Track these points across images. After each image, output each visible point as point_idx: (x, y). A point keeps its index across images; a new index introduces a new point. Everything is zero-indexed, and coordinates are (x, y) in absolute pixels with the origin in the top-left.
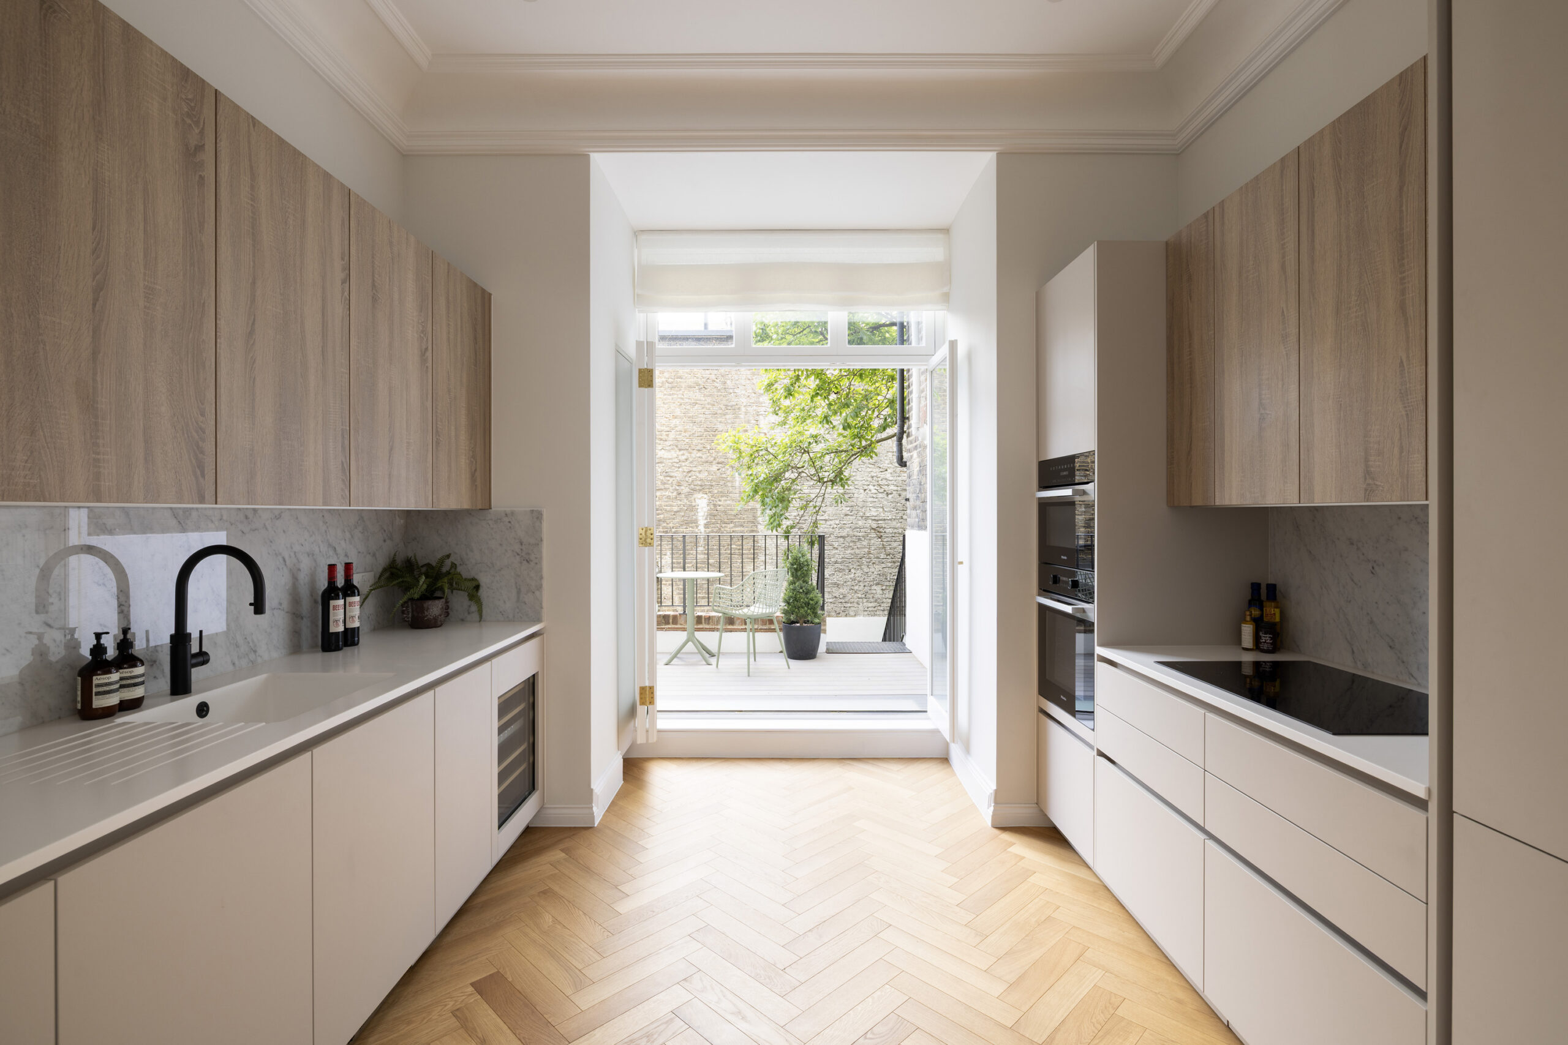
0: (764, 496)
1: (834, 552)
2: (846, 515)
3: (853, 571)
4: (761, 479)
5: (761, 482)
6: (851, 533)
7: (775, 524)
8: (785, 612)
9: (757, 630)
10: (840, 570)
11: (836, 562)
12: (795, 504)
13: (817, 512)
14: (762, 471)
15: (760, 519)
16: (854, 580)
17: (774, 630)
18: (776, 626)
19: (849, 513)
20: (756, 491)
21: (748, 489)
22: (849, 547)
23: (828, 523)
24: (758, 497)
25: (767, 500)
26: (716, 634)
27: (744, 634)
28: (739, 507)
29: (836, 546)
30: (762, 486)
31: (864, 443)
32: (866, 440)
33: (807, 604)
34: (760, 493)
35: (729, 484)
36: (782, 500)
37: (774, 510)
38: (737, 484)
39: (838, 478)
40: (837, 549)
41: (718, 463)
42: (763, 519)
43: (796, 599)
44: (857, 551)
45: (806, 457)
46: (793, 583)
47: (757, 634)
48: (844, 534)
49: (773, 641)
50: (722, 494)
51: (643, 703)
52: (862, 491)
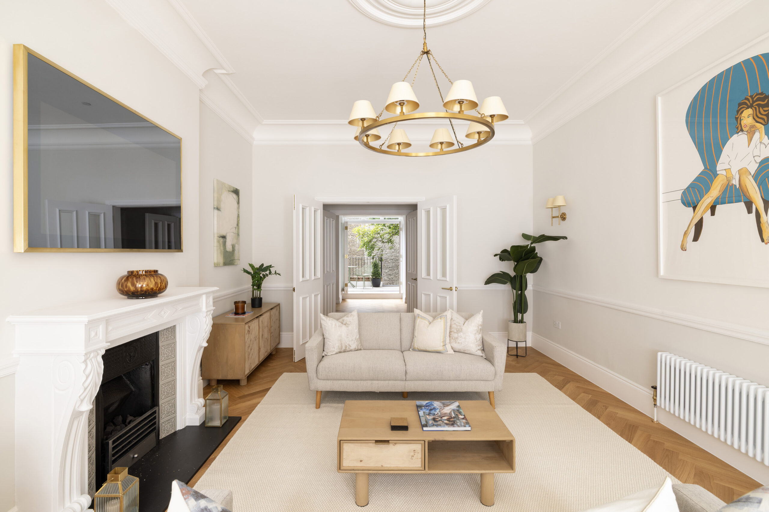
0: (366, 247)
1: (389, 264)
2: (393, 252)
3: (395, 270)
4: (366, 241)
5: (366, 242)
6: (395, 258)
7: (370, 254)
8: (372, 276)
9: (365, 281)
10: (391, 270)
11: (390, 267)
12: (376, 249)
13: (382, 251)
14: (366, 239)
15: (365, 254)
16: (395, 273)
17: (370, 281)
18: (370, 280)
19: (394, 251)
20: (364, 245)
21: (362, 244)
22: (394, 262)
23: (387, 255)
24: (365, 247)
25: (368, 248)
26: (355, 282)
27: (363, 282)
28: (359, 249)
29: (390, 262)
30: (366, 243)
31: (396, 231)
32: (397, 230)
33: (377, 274)
34: (365, 245)
35: (355, 242)
36: (372, 248)
37: (369, 251)
38: (358, 242)
39: (390, 241)
40: (390, 263)
41: (352, 235)
42: (366, 253)
43: (375, 273)
44: (397, 264)
45: (379, 235)
46: (374, 269)
47: (365, 282)
48: (392, 258)
49: (369, 283)
50: (353, 245)
51: (346, 286)
52: (398, 244)
